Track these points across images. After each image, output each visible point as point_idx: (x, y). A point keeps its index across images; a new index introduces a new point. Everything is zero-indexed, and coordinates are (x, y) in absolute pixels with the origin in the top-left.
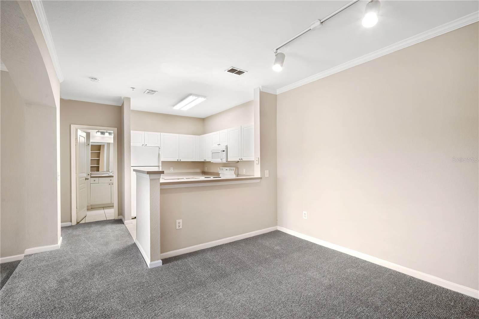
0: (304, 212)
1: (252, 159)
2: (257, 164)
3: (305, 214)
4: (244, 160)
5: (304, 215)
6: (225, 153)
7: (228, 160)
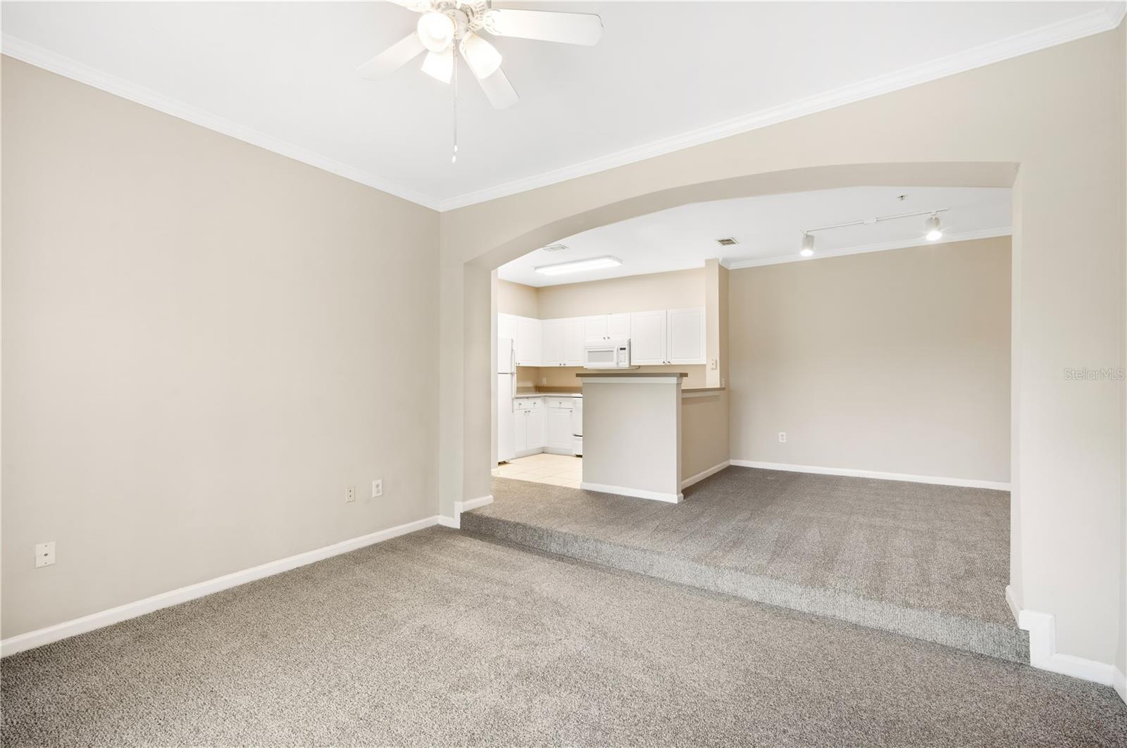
0: (781, 433)
1: (702, 360)
2: (713, 369)
3: (782, 436)
4: (673, 364)
5: (780, 437)
6: (626, 352)
7: (632, 364)
